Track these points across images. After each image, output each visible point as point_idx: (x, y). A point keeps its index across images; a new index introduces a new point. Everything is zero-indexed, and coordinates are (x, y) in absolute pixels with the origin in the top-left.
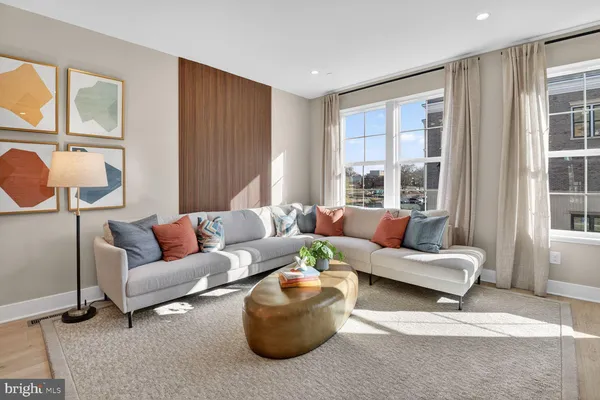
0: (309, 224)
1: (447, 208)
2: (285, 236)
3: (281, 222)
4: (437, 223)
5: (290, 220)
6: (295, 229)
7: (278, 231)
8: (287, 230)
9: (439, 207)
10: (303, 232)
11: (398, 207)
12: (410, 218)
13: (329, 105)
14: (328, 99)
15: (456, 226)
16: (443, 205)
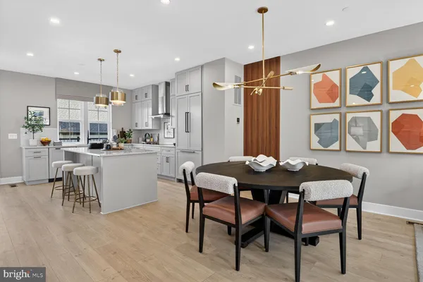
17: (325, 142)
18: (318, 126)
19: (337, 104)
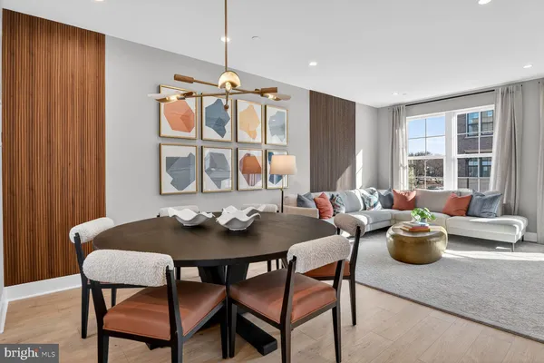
0: (389, 202)
1: (497, 189)
2: (373, 210)
3: (370, 200)
4: (494, 199)
5: (375, 199)
6: (379, 205)
7: (368, 206)
8: (375, 205)
9: (491, 189)
10: (384, 207)
11: (456, 189)
12: (472, 196)
13: (396, 113)
14: (396, 108)
15: (504, 202)
16: (495, 187)
17: (180, 183)
18: (171, 161)
19: (192, 134)
